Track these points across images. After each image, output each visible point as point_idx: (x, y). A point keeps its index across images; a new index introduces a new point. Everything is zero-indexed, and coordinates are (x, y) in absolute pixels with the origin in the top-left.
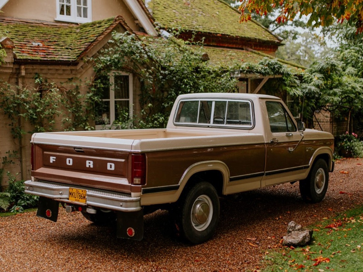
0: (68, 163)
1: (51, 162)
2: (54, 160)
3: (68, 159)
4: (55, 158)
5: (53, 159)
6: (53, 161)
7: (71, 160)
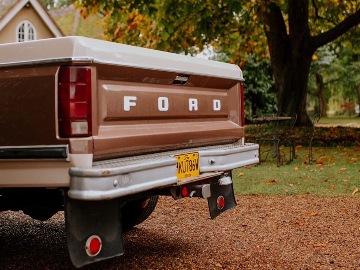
0: (161, 108)
1: (127, 108)
2: (134, 104)
3: (160, 99)
4: (135, 98)
5: (131, 101)
6: (131, 107)
7: (166, 100)
